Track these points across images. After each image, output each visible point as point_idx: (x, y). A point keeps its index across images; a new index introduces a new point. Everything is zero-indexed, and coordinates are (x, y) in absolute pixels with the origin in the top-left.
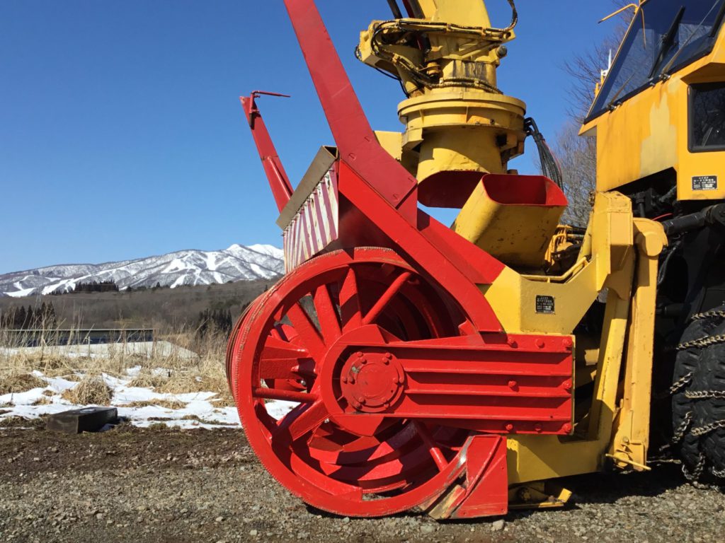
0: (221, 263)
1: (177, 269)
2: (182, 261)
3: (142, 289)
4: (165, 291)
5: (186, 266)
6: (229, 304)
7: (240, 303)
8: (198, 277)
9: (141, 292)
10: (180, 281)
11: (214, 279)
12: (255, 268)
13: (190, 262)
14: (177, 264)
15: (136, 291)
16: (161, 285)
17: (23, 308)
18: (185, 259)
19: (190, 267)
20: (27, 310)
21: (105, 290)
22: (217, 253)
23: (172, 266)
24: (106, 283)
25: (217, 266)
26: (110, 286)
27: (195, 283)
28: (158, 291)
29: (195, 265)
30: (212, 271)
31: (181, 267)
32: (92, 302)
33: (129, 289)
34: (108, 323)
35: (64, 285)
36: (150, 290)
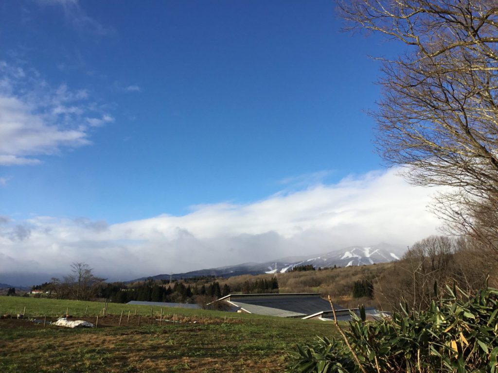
0: (372, 253)
1: (348, 257)
2: (350, 253)
3: (327, 269)
4: (338, 270)
5: (353, 255)
7: (379, 276)
8: (360, 261)
9: (324, 271)
10: (350, 264)
11: (369, 262)
12: (393, 255)
13: (355, 254)
14: (348, 254)
16: (337, 266)
18: (352, 251)
19: (355, 256)
21: (308, 270)
22: (369, 248)
23: (345, 256)
24: (308, 266)
25: (370, 255)
27: (358, 265)
28: (334, 270)
29: (358, 255)
30: (368, 258)
31: (350, 256)
32: (301, 276)
33: (320, 269)
34: (307, 288)
35: (291, 268)
36: (330, 270)
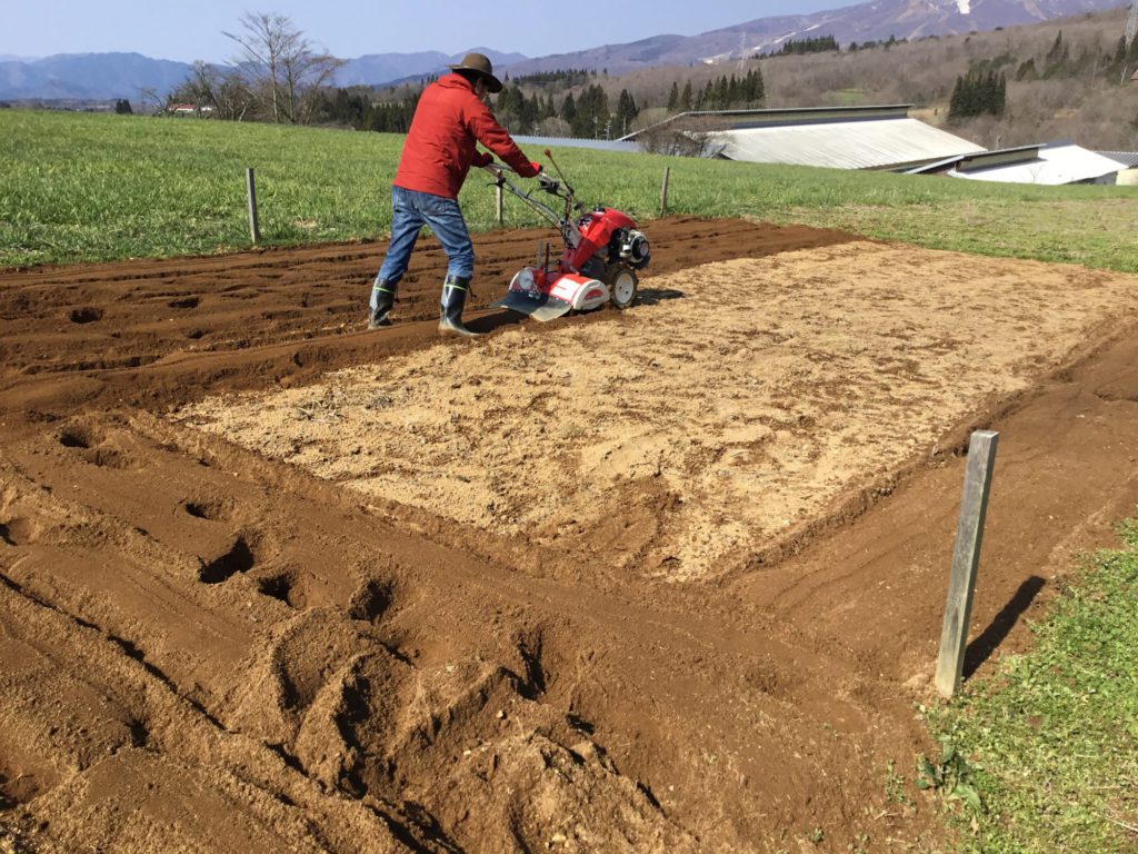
3: (869, 45)
4: (902, 46)
6: (999, 62)
7: (1015, 60)
9: (869, 50)
15: (862, 49)
16: (897, 38)
17: (724, 79)
20: (729, 81)
21: (822, 50)
24: (823, 39)
26: (828, 44)
28: (892, 47)
32: (807, 67)
33: (853, 47)
34: (826, 96)
36: (882, 47)
